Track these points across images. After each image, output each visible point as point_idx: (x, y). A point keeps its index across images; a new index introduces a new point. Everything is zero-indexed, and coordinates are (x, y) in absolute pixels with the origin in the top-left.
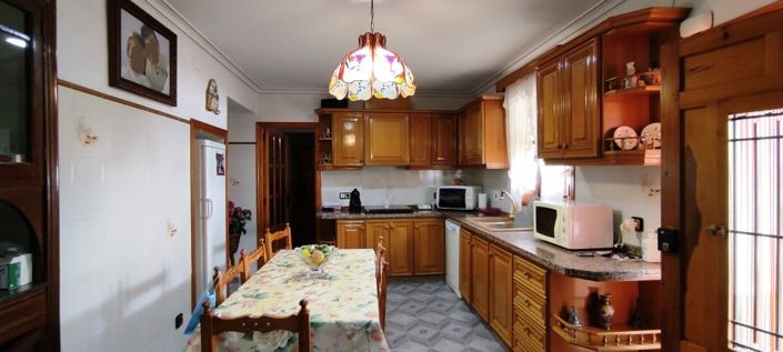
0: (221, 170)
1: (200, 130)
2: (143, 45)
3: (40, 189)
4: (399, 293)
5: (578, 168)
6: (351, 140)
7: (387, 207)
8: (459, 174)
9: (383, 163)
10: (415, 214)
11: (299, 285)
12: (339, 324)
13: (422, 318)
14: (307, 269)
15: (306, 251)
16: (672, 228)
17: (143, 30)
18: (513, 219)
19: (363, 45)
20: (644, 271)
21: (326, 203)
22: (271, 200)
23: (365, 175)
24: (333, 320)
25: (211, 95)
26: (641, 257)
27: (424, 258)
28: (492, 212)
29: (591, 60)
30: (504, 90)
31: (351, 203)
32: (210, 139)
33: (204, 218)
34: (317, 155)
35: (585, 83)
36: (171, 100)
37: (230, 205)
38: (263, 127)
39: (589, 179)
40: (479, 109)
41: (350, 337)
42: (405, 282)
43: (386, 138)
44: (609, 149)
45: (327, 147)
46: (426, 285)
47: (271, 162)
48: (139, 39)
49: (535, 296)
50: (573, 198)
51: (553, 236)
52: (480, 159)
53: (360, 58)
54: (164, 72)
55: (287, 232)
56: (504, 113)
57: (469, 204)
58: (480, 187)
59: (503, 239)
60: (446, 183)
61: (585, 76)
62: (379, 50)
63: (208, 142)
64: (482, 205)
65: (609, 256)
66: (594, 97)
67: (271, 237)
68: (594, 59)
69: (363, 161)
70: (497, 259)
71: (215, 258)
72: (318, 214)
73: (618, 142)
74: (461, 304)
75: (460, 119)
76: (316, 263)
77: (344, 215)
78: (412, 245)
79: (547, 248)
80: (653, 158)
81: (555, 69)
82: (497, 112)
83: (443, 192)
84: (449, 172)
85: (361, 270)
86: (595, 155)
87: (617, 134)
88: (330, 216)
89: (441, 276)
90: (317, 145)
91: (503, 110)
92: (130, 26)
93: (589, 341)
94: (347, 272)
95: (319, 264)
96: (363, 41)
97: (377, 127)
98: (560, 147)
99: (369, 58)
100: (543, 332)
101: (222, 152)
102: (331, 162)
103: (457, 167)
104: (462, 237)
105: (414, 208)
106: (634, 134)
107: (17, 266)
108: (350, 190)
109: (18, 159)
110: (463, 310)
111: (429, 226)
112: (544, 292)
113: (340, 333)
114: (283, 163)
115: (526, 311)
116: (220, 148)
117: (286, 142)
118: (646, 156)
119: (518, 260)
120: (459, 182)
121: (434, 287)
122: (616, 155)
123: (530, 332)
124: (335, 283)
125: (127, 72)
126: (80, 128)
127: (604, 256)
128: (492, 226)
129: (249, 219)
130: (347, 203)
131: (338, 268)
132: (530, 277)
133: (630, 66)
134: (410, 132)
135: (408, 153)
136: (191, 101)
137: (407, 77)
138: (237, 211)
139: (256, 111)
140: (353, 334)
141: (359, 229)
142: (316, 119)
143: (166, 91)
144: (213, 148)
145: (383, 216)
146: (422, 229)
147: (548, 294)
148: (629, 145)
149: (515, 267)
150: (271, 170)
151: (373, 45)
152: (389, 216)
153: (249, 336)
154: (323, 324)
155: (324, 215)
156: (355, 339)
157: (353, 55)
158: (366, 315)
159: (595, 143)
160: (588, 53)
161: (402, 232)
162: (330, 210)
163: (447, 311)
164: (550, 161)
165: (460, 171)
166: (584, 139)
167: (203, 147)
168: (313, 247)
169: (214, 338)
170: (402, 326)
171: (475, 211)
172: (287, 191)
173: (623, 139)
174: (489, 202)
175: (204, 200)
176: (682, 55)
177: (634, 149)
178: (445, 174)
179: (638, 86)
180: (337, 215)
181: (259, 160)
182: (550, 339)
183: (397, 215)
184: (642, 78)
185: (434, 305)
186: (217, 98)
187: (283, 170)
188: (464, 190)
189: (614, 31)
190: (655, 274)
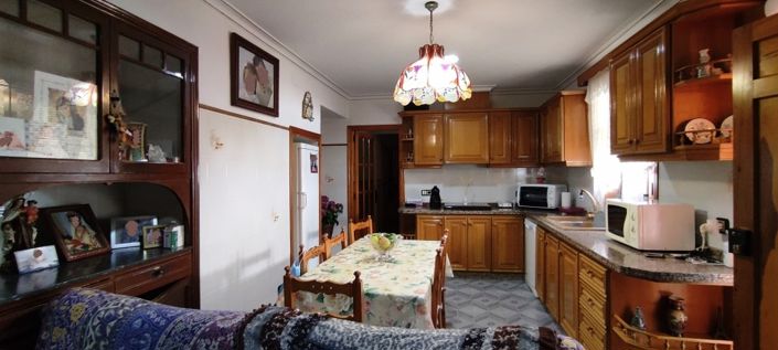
0: (314, 169)
1: (297, 135)
2: (255, 72)
3: (188, 182)
4: (474, 287)
5: (661, 164)
6: (433, 140)
7: (466, 204)
8: (541, 172)
9: (464, 162)
10: (494, 211)
11: (367, 265)
12: (390, 297)
13: (492, 311)
14: (376, 253)
15: (376, 238)
16: (745, 228)
17: (254, 60)
18: (592, 218)
19: (423, 56)
20: (716, 275)
21: (409, 199)
22: (361, 196)
23: (445, 174)
24: (386, 293)
25: (307, 105)
26: (722, 261)
27: (502, 255)
28: (576, 211)
29: (660, 49)
30: (586, 84)
31: (431, 199)
32: (304, 142)
33: (300, 209)
34: (401, 155)
35: (655, 74)
36: (274, 112)
37: (323, 199)
38: (354, 131)
39: (672, 177)
40: (558, 106)
41: (399, 309)
42: (482, 278)
43: (465, 137)
44: (679, 144)
45: (409, 146)
46: (505, 282)
47: (360, 161)
48: (252, 68)
49: (596, 294)
50: (657, 197)
51: (622, 236)
52: (559, 156)
53: (417, 68)
54: (269, 90)
55: (369, 223)
56: (586, 108)
57: (552, 203)
58: (565, 185)
59: (570, 237)
60: (529, 181)
61: (655, 68)
62: (436, 59)
63: (303, 145)
64: (566, 203)
65: (683, 259)
66: (663, 89)
67: (354, 227)
68: (663, 48)
69: (442, 160)
70: (566, 258)
71: (310, 240)
72: (400, 210)
73: (690, 136)
74: (536, 303)
75: (542, 116)
76: (384, 249)
77: (424, 211)
78: (490, 241)
79: (616, 248)
80: (727, 152)
81: (627, 61)
82: (580, 107)
83: (524, 190)
84: (532, 170)
85: (424, 258)
86: (664, 150)
87: (688, 128)
88: (411, 211)
89: (521, 275)
90: (401, 145)
91: (586, 105)
92: (246, 57)
93: (649, 343)
94: (412, 259)
95: (386, 250)
96: (422, 52)
97: (456, 127)
98: (631, 142)
99: (424, 68)
100: (604, 332)
101: (316, 153)
102: (413, 160)
103: (539, 165)
104: (538, 236)
105: (495, 206)
106: (711, 126)
107: (175, 233)
108: (430, 187)
109: (177, 160)
110: (538, 309)
111: (507, 224)
112: (604, 291)
113: (391, 305)
114: (372, 161)
115: (590, 310)
116: (315, 149)
117: (375, 142)
118: (721, 150)
119: (583, 258)
120: (541, 180)
121: (511, 284)
122: (687, 150)
123: (593, 333)
124: (398, 267)
125: (243, 94)
126: (212, 138)
127: (677, 258)
128: (568, 225)
129: (341, 212)
130: (427, 199)
131: (405, 255)
132: (593, 276)
133: (704, 54)
134: (489, 132)
135: (487, 153)
136: (290, 112)
137: (461, 82)
138: (332, 204)
139: (347, 116)
140: (402, 307)
141: (438, 224)
142: (400, 122)
143: (271, 105)
144: (308, 150)
145: (461, 212)
146: (500, 226)
147: (608, 293)
148: (703, 139)
149: (580, 265)
150: (360, 168)
151: (431, 55)
152: (467, 212)
153: (321, 299)
154: (377, 295)
155: (405, 210)
156: (404, 311)
157: (413, 66)
158: (416, 292)
159: (664, 137)
160: (657, 44)
161: (479, 229)
162: (413, 206)
163: (520, 308)
164: (625, 157)
165: (542, 169)
166: (655, 133)
167: (299, 149)
168: (382, 234)
169: (293, 295)
170: (471, 317)
171: (558, 211)
172: (376, 188)
173: (694, 133)
174: (573, 202)
175: (300, 193)
176: (756, 39)
177: (710, 143)
178: (528, 172)
179: (712, 75)
180: (417, 211)
181: (349, 159)
182: (610, 338)
183: (475, 212)
184: (716, 66)
185: (507, 302)
186: (312, 107)
187: (372, 168)
188: (546, 189)
189: (683, 17)
190: (727, 279)
